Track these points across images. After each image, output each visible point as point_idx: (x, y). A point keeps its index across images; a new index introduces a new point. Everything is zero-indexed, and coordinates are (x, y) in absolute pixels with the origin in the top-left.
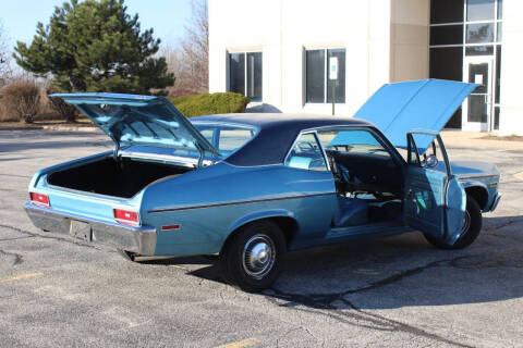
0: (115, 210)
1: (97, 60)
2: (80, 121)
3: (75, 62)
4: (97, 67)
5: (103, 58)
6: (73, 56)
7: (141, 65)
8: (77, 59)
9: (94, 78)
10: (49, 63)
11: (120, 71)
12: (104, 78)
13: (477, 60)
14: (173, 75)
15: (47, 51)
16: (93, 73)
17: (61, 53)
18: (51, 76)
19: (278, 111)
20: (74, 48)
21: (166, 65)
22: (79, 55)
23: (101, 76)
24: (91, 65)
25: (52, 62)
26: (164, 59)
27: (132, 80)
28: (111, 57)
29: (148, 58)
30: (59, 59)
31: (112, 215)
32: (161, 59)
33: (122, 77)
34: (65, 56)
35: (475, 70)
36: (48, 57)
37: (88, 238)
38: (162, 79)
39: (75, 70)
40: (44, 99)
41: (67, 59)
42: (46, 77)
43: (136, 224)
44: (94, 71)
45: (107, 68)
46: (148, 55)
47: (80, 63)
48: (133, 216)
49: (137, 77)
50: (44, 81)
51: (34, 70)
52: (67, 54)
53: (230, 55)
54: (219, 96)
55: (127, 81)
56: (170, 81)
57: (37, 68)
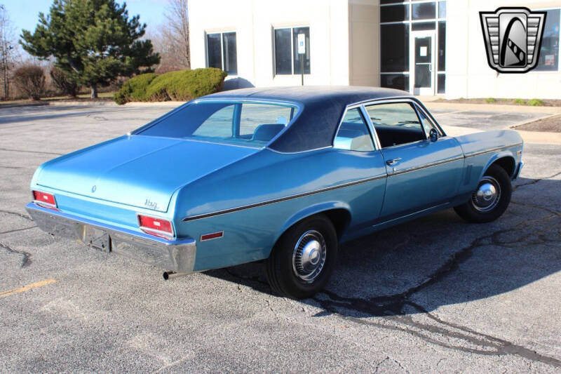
0: (140, 217)
1: (92, 44)
2: (81, 96)
3: (73, 46)
4: (93, 49)
5: (98, 42)
6: (72, 41)
7: (130, 47)
8: (75, 43)
9: (91, 60)
10: (51, 48)
11: (112, 52)
12: (100, 59)
13: (422, 34)
14: (158, 54)
15: (48, 38)
16: (89, 55)
17: (61, 38)
18: (53, 59)
19: (252, 86)
20: (72, 34)
21: (151, 46)
22: (77, 40)
23: (97, 57)
24: (88, 48)
25: (53, 47)
26: (150, 41)
27: (123, 60)
28: (105, 40)
29: (136, 41)
30: (59, 43)
31: (137, 222)
32: (147, 41)
33: (115, 58)
34: (64, 41)
35: (421, 43)
36: (50, 43)
37: (107, 248)
38: (149, 58)
39: (73, 53)
40: (49, 79)
41: (67, 43)
42: (48, 60)
43: (170, 235)
44: (90, 54)
45: (102, 50)
46: (137, 38)
47: (77, 47)
48: (165, 225)
49: (128, 57)
50: (48, 64)
51: (38, 54)
52: (67, 40)
53: (208, 35)
54: (200, 71)
55: (119, 61)
56: (156, 60)
57: (40, 52)
